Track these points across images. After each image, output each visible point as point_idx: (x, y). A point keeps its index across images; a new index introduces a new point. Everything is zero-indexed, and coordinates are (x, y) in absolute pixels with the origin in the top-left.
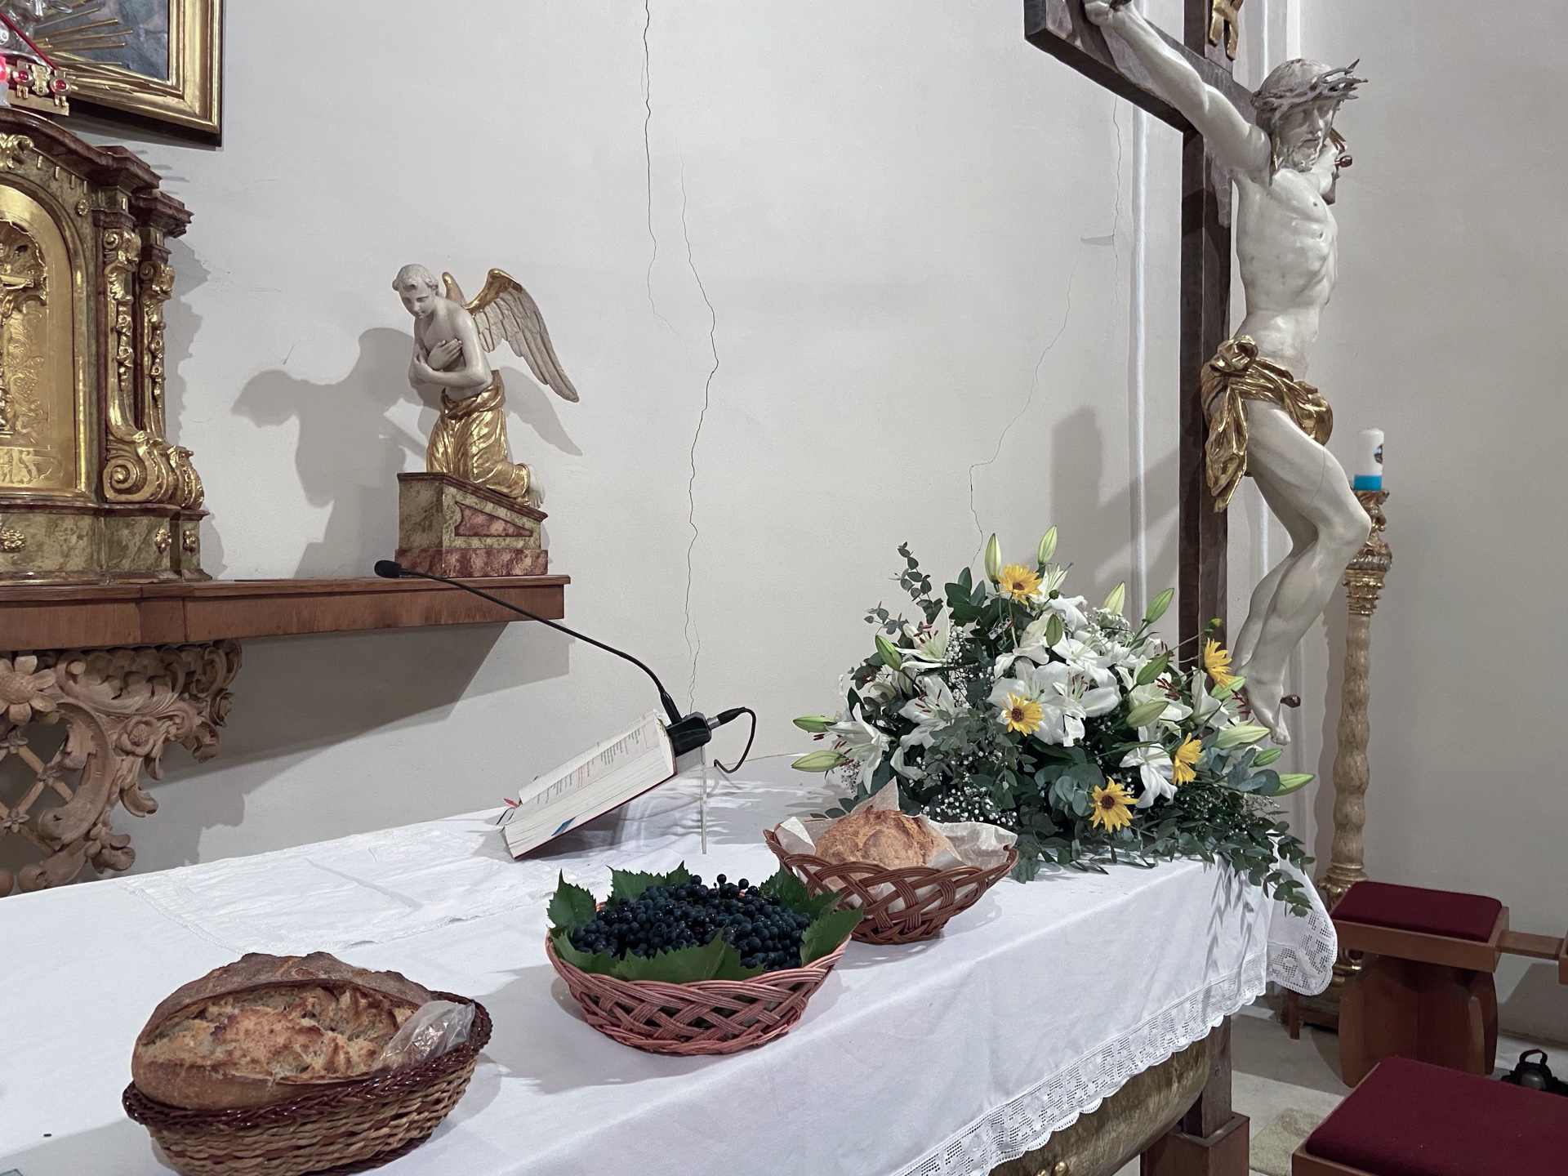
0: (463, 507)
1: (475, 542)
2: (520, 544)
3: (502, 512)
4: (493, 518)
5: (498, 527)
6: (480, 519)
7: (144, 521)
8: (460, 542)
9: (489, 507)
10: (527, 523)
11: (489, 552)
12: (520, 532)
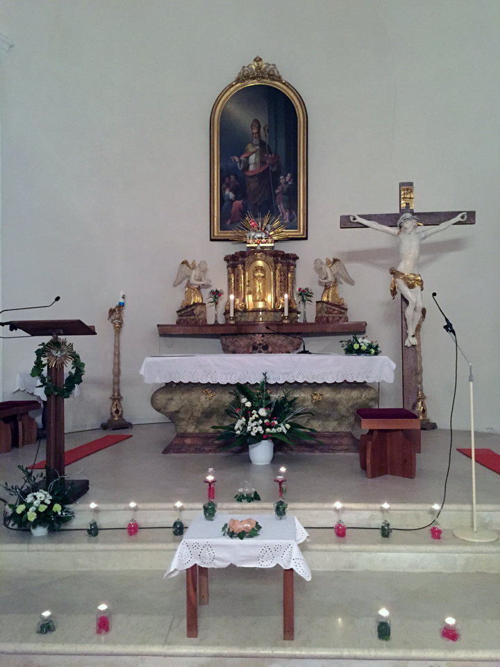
0: (327, 308)
1: (330, 315)
2: (341, 316)
3: (337, 309)
4: (334, 310)
5: (336, 312)
6: (331, 310)
7: (280, 313)
8: (327, 315)
9: (334, 308)
10: (343, 311)
11: (333, 317)
12: (341, 313)
